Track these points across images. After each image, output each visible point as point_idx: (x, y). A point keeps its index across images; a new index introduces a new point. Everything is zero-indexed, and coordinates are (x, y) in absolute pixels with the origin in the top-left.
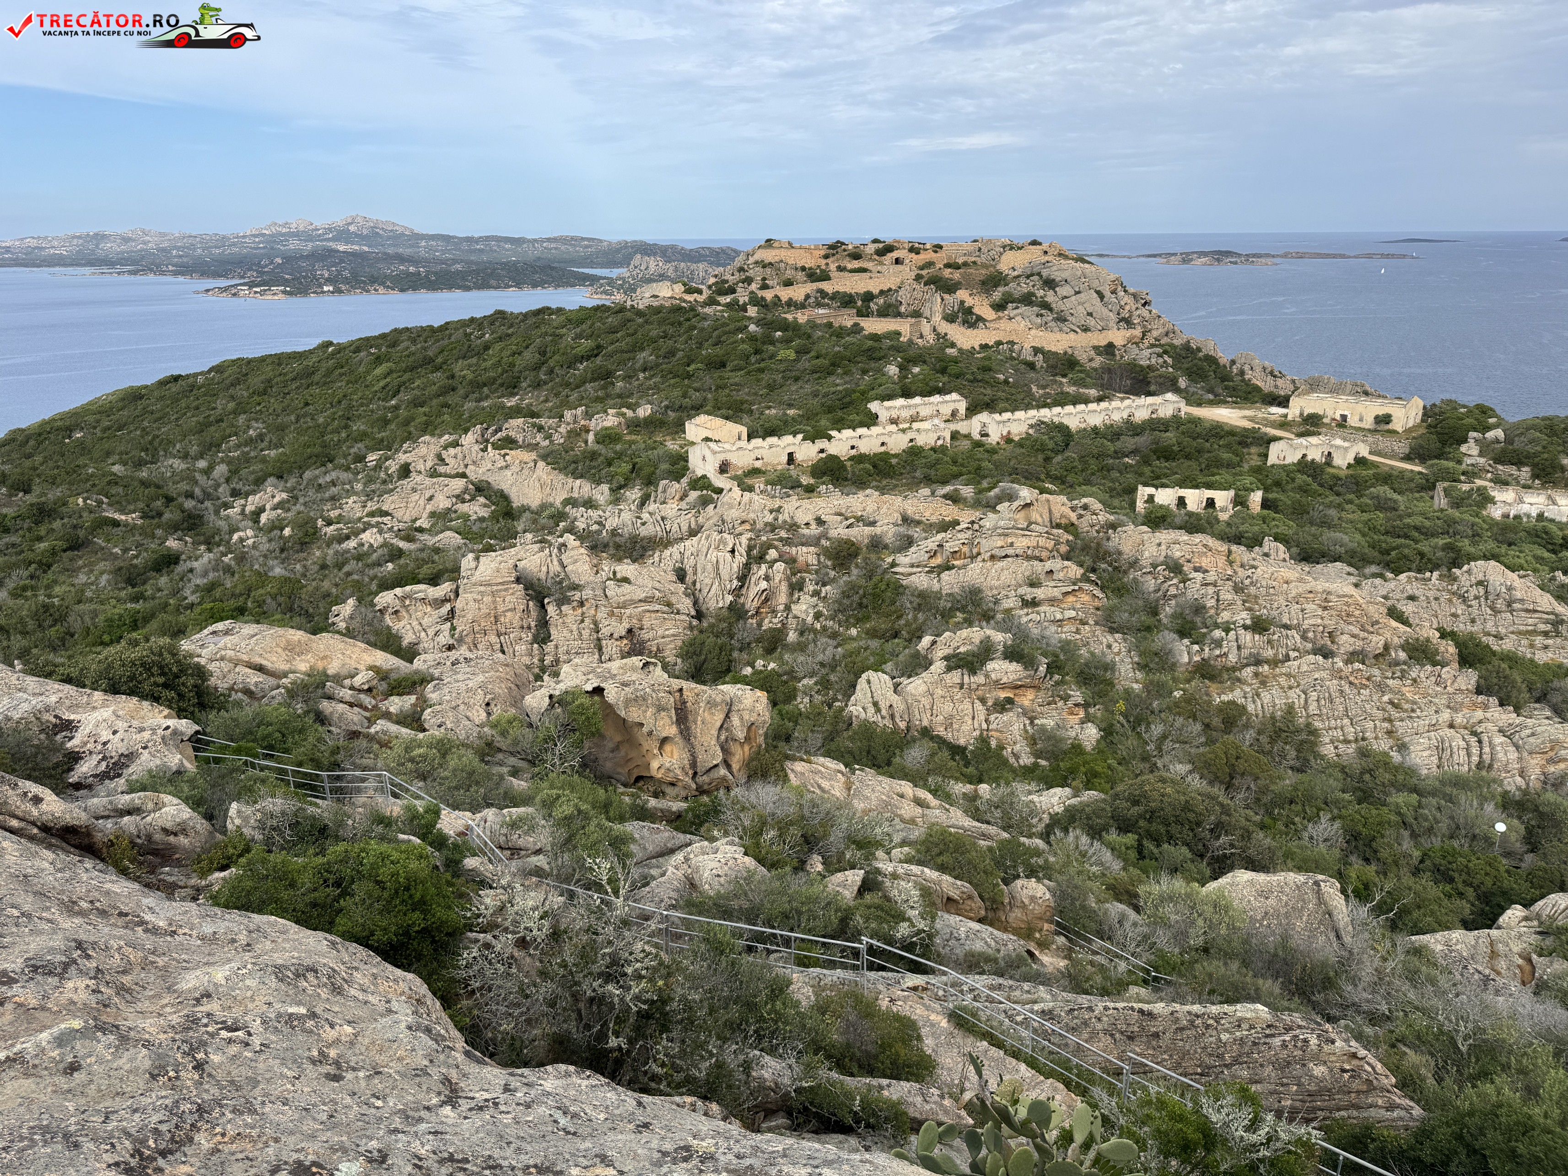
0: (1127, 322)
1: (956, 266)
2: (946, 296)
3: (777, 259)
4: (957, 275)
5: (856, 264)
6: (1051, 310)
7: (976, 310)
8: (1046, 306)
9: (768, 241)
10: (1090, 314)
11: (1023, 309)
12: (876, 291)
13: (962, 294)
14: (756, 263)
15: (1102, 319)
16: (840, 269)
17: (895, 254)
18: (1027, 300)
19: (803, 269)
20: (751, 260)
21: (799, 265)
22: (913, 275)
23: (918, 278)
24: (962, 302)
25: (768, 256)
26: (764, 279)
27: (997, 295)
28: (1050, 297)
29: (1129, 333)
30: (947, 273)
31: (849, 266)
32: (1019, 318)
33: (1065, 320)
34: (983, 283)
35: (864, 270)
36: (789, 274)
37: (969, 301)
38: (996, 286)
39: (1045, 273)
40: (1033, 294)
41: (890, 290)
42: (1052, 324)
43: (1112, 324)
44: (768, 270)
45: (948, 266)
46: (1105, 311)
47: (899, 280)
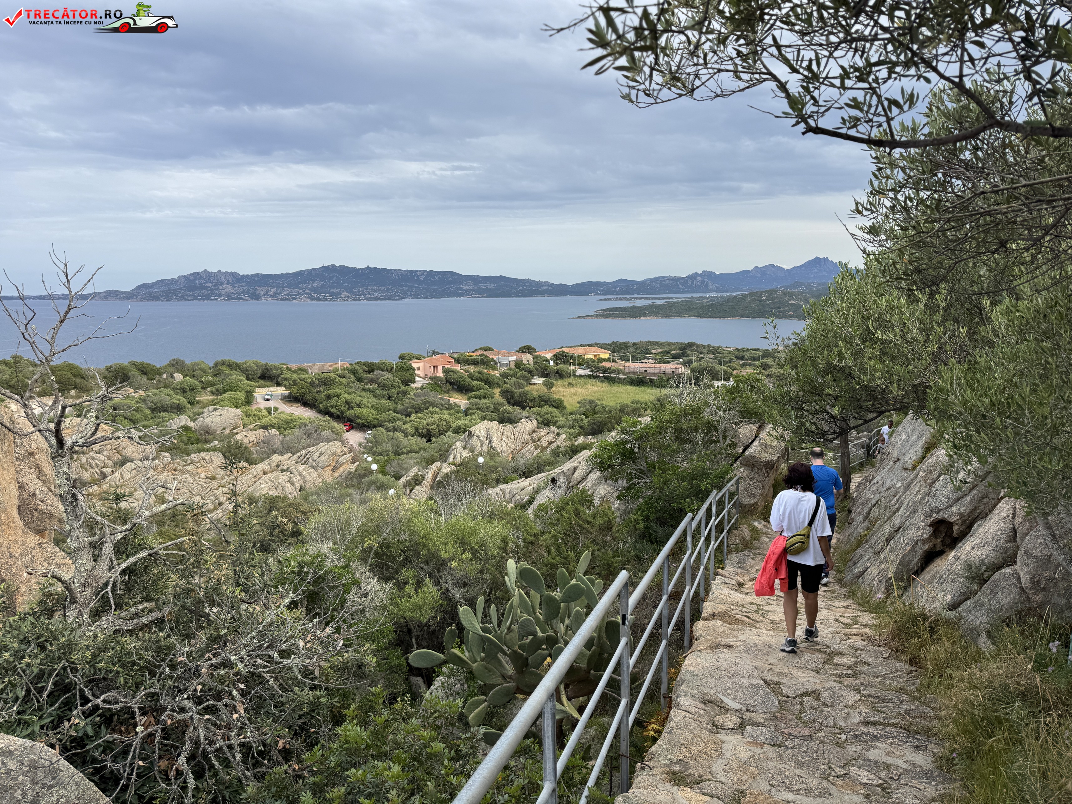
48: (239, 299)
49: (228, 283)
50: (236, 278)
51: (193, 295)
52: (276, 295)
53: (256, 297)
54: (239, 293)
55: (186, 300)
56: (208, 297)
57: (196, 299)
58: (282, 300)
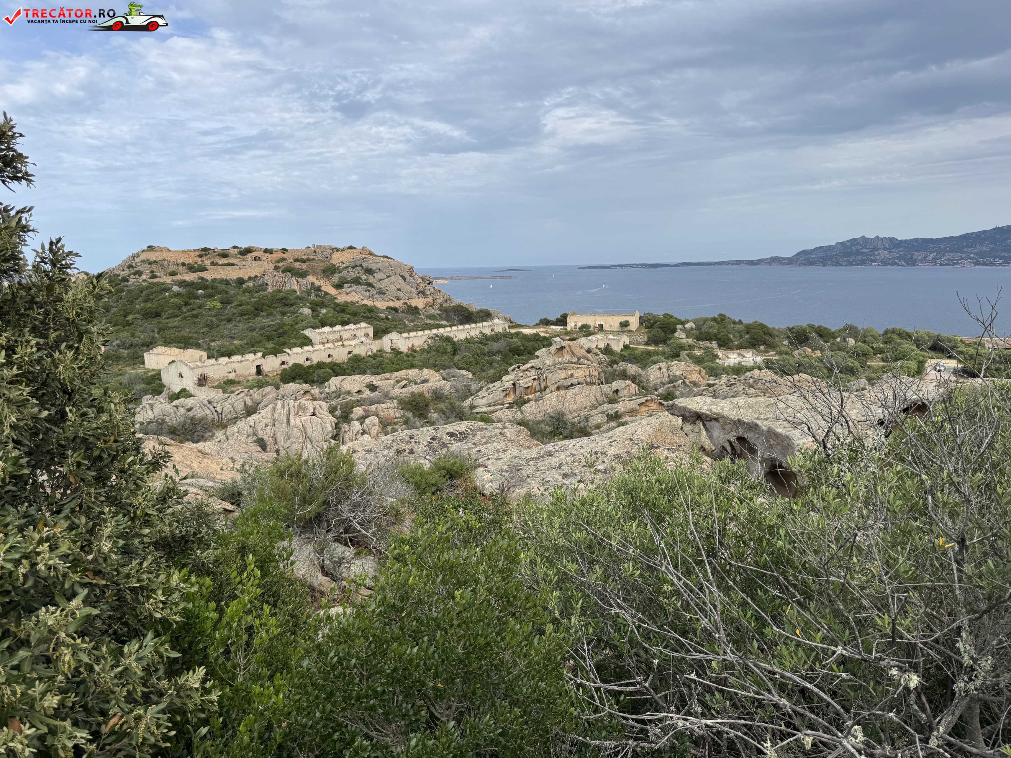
0: (422, 293)
1: (304, 261)
2: (300, 280)
3: (160, 258)
4: (304, 266)
5: (225, 261)
6: (373, 287)
7: (323, 288)
8: (370, 285)
9: (149, 247)
10: (399, 290)
11: (355, 287)
12: (246, 278)
13: (311, 278)
14: (143, 261)
15: (407, 292)
16: (213, 264)
17: (254, 254)
18: (357, 281)
19: (183, 264)
20: (137, 260)
21: (180, 262)
22: (272, 266)
23: (276, 268)
24: (312, 284)
25: (153, 256)
26: (152, 272)
27: (336, 278)
28: (371, 279)
29: (425, 300)
30: (297, 265)
31: (220, 262)
32: (353, 293)
33: (384, 294)
34: (324, 271)
35: (233, 265)
36: (172, 268)
37: (317, 283)
38: (333, 273)
39: (365, 265)
40: (360, 278)
41: (256, 276)
42: (377, 296)
43: (414, 295)
44: (154, 267)
45: (297, 260)
46: (408, 288)
47: (262, 270)
48: (893, 264)
49: (884, 249)
50: (893, 243)
51: (848, 261)
52: (935, 260)
53: (912, 263)
54: (895, 258)
55: (841, 265)
56: (862, 263)
57: (850, 264)
58: (941, 265)
